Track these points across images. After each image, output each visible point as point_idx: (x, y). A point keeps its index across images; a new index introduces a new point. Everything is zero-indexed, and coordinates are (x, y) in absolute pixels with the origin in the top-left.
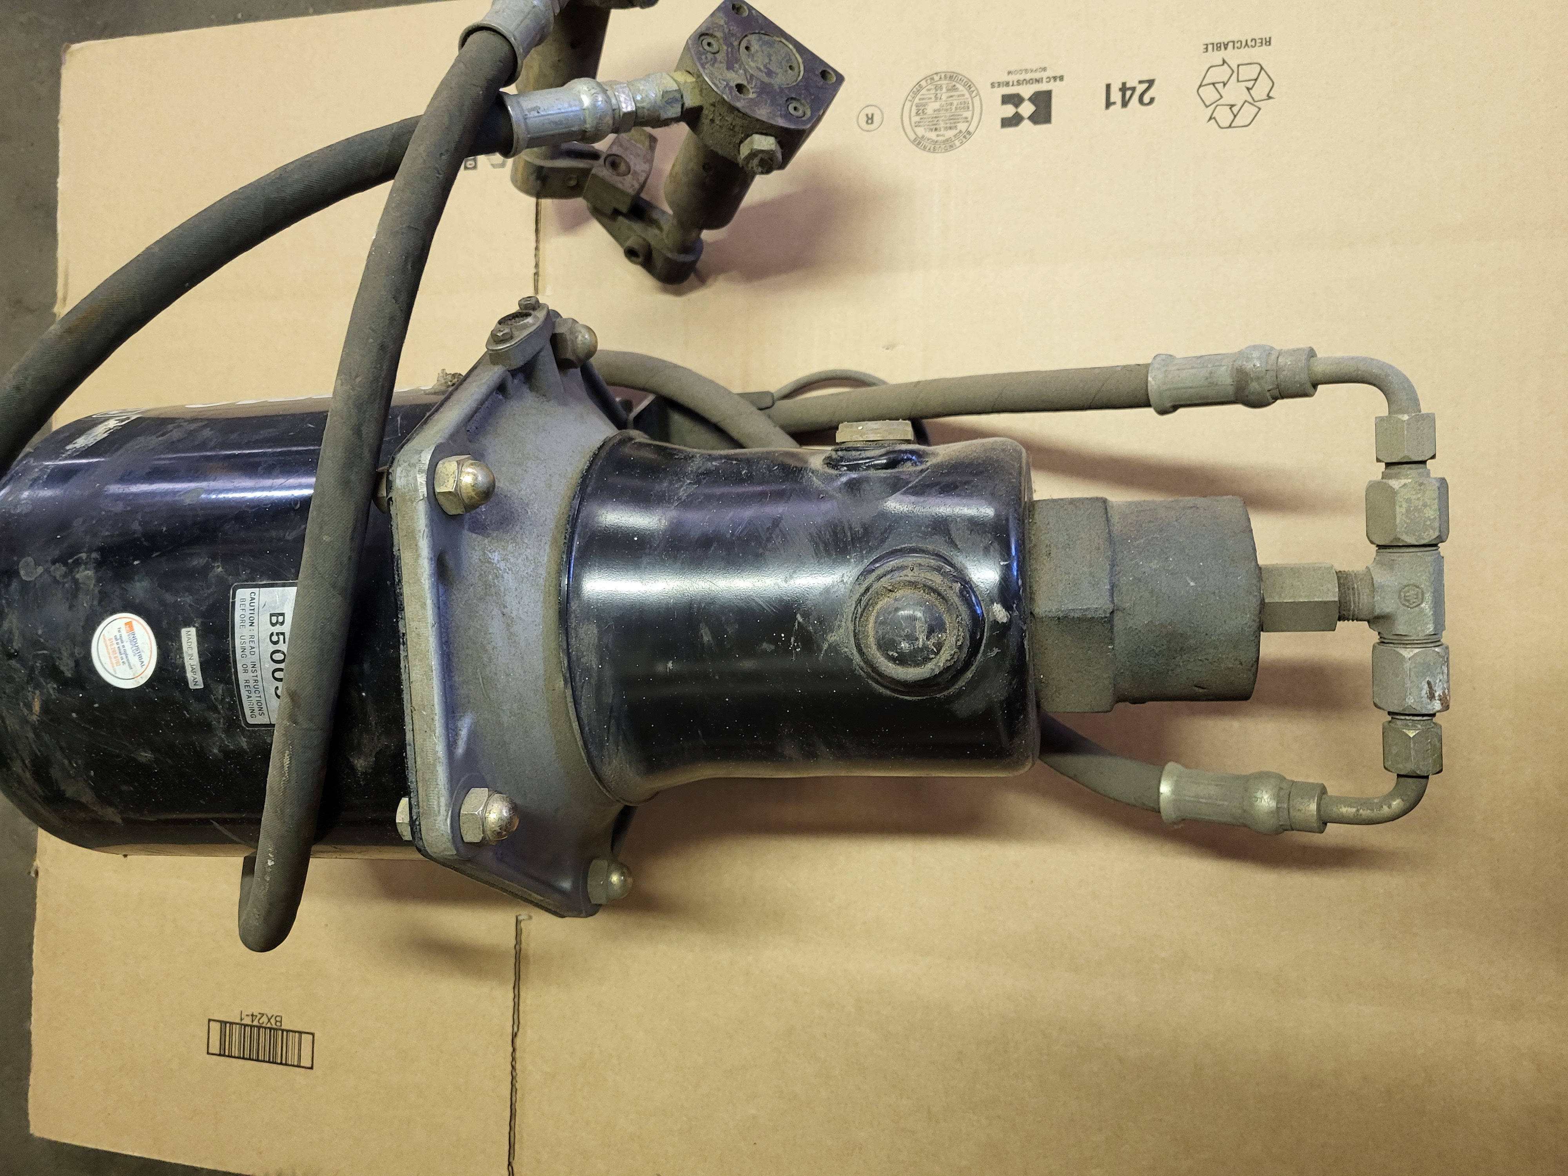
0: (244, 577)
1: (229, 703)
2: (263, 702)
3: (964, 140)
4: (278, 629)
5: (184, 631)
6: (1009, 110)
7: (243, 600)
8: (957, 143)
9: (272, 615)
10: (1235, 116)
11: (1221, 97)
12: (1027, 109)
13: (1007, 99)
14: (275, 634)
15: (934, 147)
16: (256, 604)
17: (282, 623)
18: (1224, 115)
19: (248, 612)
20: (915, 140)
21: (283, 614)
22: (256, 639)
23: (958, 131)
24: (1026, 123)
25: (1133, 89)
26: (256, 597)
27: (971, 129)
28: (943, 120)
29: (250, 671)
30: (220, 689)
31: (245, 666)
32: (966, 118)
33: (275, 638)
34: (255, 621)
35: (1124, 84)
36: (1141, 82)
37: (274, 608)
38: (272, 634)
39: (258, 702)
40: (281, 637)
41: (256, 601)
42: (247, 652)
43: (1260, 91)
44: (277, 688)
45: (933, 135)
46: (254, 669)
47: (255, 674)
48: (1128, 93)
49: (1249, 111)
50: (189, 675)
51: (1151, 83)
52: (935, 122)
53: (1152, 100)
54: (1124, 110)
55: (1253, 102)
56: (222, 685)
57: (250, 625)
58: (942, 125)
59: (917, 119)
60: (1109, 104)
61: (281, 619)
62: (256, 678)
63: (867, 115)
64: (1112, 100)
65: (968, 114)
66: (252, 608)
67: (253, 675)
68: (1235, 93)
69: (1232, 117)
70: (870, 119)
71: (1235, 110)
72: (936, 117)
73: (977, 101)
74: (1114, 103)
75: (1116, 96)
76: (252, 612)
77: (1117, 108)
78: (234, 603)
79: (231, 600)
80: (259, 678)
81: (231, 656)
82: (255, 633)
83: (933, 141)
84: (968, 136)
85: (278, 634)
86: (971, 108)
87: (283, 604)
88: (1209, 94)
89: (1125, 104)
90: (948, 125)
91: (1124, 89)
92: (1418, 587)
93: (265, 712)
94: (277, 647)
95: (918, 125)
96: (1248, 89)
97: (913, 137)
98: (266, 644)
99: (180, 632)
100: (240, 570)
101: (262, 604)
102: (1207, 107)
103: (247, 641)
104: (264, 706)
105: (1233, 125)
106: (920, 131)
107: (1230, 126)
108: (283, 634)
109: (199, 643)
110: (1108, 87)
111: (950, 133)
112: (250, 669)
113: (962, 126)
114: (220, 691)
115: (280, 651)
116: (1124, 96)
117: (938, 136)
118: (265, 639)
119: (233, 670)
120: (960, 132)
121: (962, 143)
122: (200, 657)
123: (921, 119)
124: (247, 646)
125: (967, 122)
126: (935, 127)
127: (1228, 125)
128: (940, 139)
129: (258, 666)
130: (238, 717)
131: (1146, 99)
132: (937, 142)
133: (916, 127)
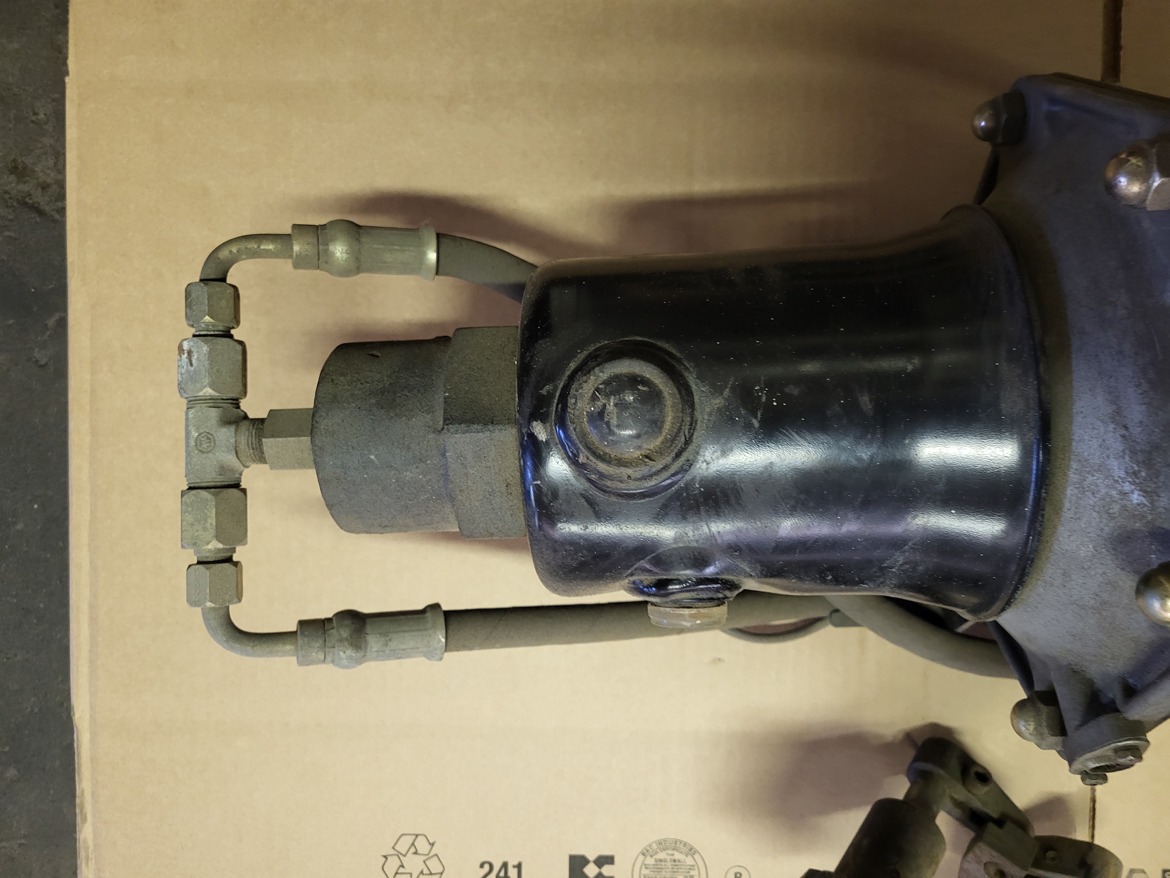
3: (648, 848)
6: (607, 871)
8: (655, 846)
10: (413, 844)
11: (424, 862)
12: (591, 871)
15: (676, 845)
18: (422, 845)
20: (694, 854)
23: (655, 857)
24: (592, 857)
27: (641, 857)
28: (669, 868)
32: (646, 868)
43: (393, 863)
45: (678, 856)
48: (502, 874)
49: (402, 847)
52: (675, 867)
53: (482, 866)
54: (506, 860)
55: (399, 855)
58: (669, 864)
59: (692, 873)
60: (519, 866)
64: (516, 871)
65: (645, 872)
68: (414, 864)
69: (416, 843)
71: (413, 850)
72: (675, 872)
74: (514, 867)
75: (513, 873)
77: (512, 862)
83: (677, 850)
84: (645, 851)
88: (435, 866)
89: (505, 865)
90: (663, 863)
92: (201, 451)
95: (691, 867)
96: (402, 866)
97: (697, 856)
102: (436, 855)
105: (414, 837)
106: (689, 861)
107: (417, 836)
111: (661, 855)
113: (650, 861)
116: (506, 872)
117: (673, 855)
120: (651, 856)
121: (650, 845)
123: (689, 872)
125: (645, 865)
126: (676, 863)
127: (419, 838)
128: (670, 852)
131: (487, 867)
132: (674, 849)
133: (693, 866)
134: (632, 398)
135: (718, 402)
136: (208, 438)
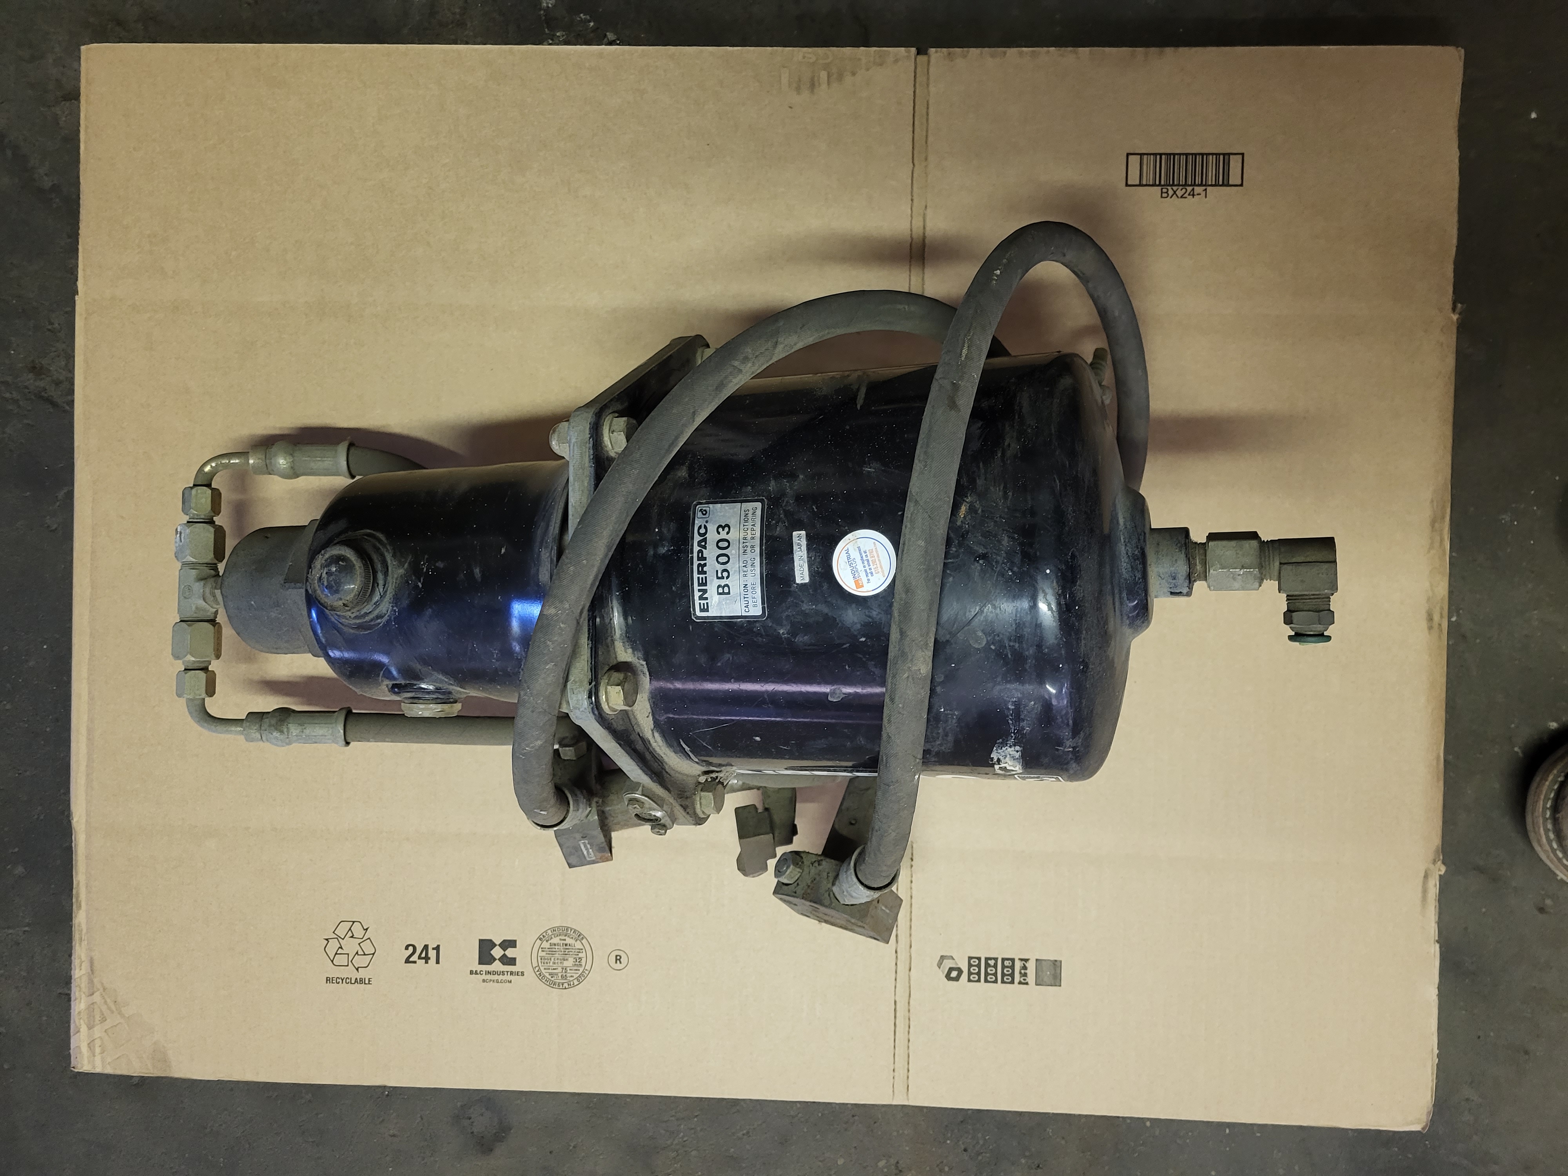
0: (757, 625)
1: (772, 520)
2: (742, 521)
3: (544, 934)
4: (723, 582)
5: (807, 580)
6: (510, 953)
7: (755, 606)
8: (550, 933)
9: (729, 593)
10: (350, 929)
11: (359, 944)
12: (497, 952)
13: (512, 961)
14: (725, 578)
15: (564, 931)
16: (743, 602)
17: (719, 586)
18: (358, 930)
19: (750, 595)
20: (583, 938)
21: (719, 594)
22: (741, 574)
23: (550, 942)
24: (498, 942)
25: (420, 958)
26: (743, 608)
27: (538, 942)
28: (561, 951)
29: (749, 547)
30: (779, 531)
31: (753, 551)
32: (543, 951)
33: (725, 574)
34: (742, 589)
35: (426, 962)
36: (415, 962)
37: (727, 599)
38: (728, 577)
39: (746, 522)
40: (720, 575)
41: (743, 605)
42: (750, 563)
43: (333, 946)
44: (728, 533)
45: (569, 941)
46: (745, 549)
47: (745, 544)
48: (423, 955)
49: (341, 932)
50: (804, 542)
51: (407, 961)
52: (567, 950)
53: (407, 948)
54: (426, 944)
55: (338, 938)
56: (776, 534)
57: (746, 585)
58: (562, 948)
59: (580, 955)
60: (437, 948)
62: (745, 541)
63: (620, 963)
64: (435, 951)
65: (541, 954)
66: (746, 599)
67: (747, 544)
68: (350, 946)
69: (352, 929)
70: (618, 959)
71: (350, 934)
72: (566, 954)
73: (535, 964)
74: (433, 949)
75: (432, 954)
76: (746, 596)
77: (431, 945)
78: (763, 603)
79: (766, 606)
80: (742, 541)
81: (764, 560)
82: (742, 578)
83: (568, 936)
84: (541, 937)
85: (723, 578)
86: (539, 958)
87: (720, 602)
88: (368, 948)
89: (426, 947)
90: (557, 947)
91: (427, 959)
93: (743, 513)
94: (724, 567)
95: (580, 951)
96: (341, 948)
97: (584, 941)
98: (733, 569)
99: (810, 579)
100: (762, 630)
101: (738, 603)
102: (369, 938)
103: (749, 572)
104: (743, 517)
105: (352, 923)
106: (578, 945)
107: (354, 922)
108: (718, 578)
109: (793, 570)
110: (438, 962)
111: (556, 940)
112: (749, 549)
114: (778, 529)
115: (721, 564)
116: (427, 954)
117: (565, 940)
118: (734, 573)
119: (764, 547)
120: (547, 941)
121: (546, 932)
122: (793, 558)
123: (578, 955)
124: (749, 568)
125: (542, 948)
126: (567, 947)
127: (355, 923)
128: (564, 938)
129: (742, 551)
130: (769, 507)
131: (411, 948)
132: (565, 936)
133: (582, 949)
134: (335, 569)
135: (401, 571)
136: (189, 589)
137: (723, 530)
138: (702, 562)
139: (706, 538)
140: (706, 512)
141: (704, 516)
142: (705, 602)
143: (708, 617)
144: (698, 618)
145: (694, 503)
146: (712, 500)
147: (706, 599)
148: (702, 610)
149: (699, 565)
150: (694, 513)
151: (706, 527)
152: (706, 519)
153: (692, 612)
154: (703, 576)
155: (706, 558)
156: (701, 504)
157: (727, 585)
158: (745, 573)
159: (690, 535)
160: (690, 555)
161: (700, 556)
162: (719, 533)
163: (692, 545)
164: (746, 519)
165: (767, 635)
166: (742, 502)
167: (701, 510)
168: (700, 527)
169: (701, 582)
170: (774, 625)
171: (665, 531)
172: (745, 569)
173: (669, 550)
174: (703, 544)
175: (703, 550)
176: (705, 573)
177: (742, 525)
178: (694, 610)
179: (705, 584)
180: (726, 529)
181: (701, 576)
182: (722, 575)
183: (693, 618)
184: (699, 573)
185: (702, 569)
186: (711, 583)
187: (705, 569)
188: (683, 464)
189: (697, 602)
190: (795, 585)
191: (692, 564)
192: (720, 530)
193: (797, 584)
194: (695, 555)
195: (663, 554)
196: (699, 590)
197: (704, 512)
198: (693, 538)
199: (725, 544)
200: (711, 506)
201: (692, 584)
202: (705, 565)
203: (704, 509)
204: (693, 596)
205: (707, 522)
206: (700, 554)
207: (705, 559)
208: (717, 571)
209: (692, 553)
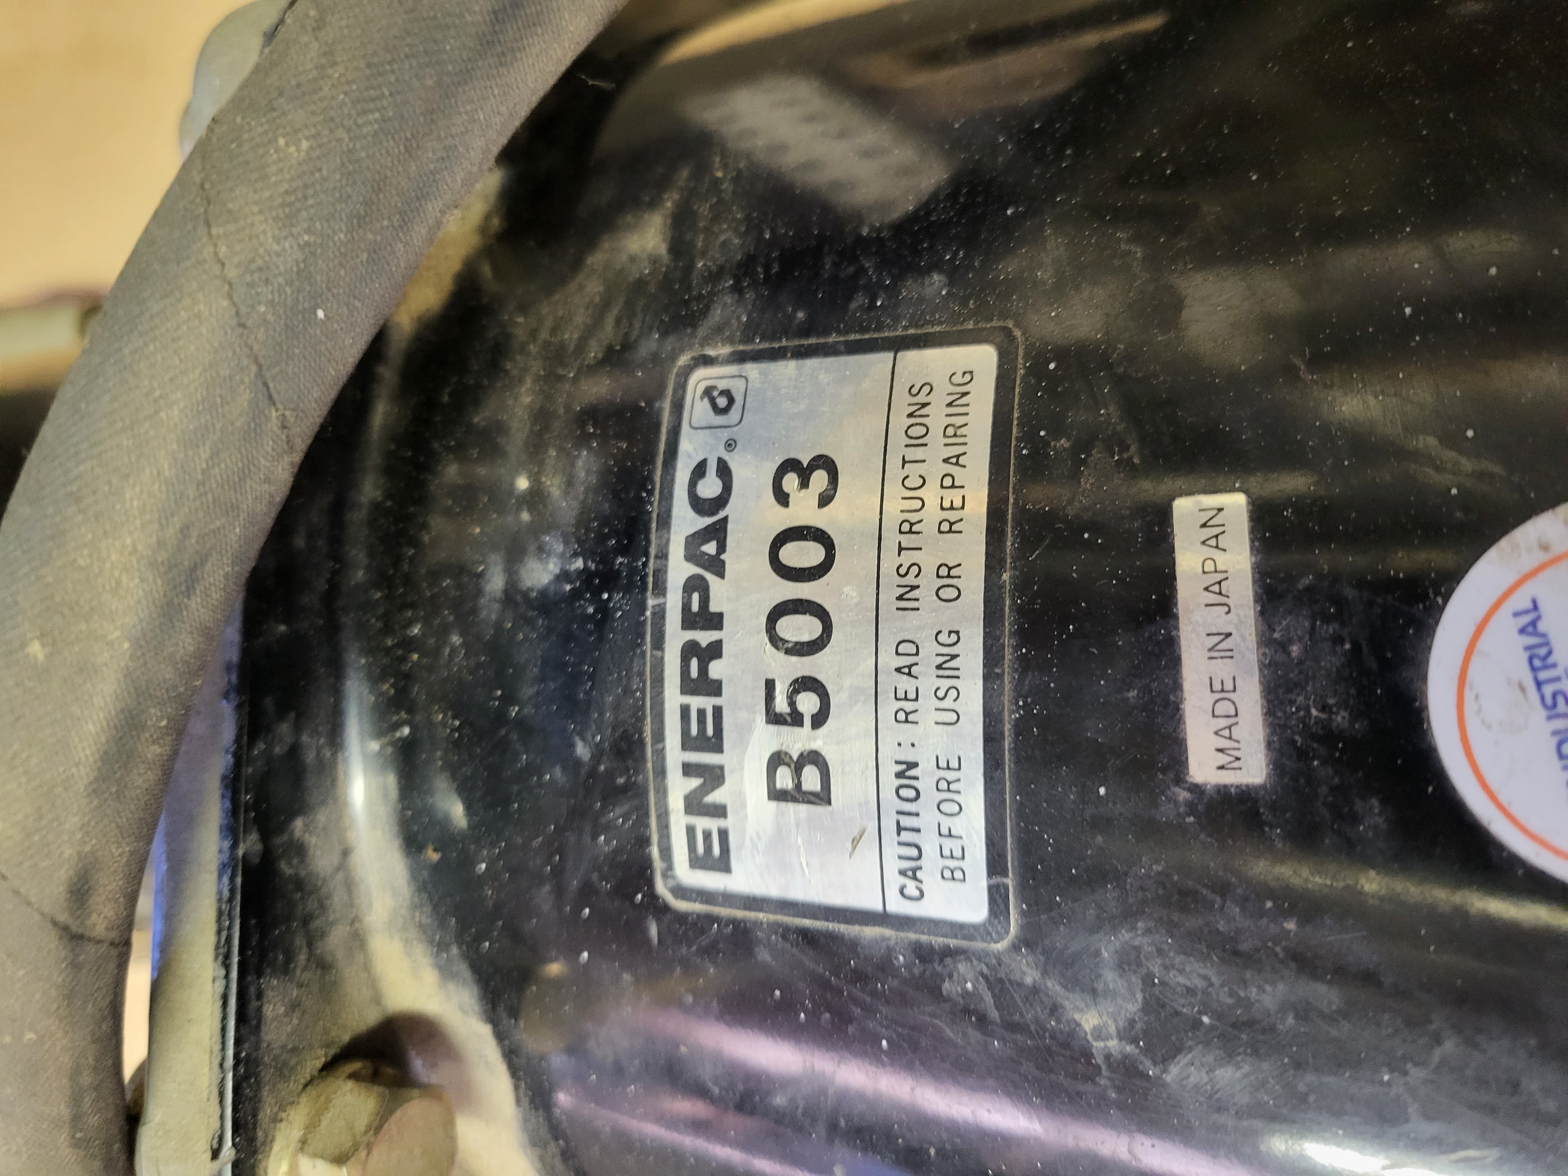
0: (962, 967)
2: (898, 438)
4: (796, 740)
7: (952, 876)
9: (823, 797)
14: (807, 721)
16: (892, 850)
17: (777, 760)
21: (777, 795)
22: (889, 706)
26: (894, 881)
29: (929, 570)
30: (1094, 490)
31: (951, 593)
33: (808, 703)
34: (889, 782)
37: (815, 825)
38: (820, 719)
39: (918, 442)
40: (781, 705)
41: (893, 866)
42: (930, 652)
44: (825, 500)
46: (910, 580)
47: (907, 558)
57: (913, 765)
61: (784, 779)
62: (906, 540)
66: (906, 836)
67: (919, 556)
76: (906, 821)
78: (997, 867)
79: (1010, 881)
80: (891, 539)
82: (891, 734)
85: (796, 719)
87: (780, 836)
93: (902, 398)
94: (801, 666)
98: (847, 682)
101: (868, 851)
103: (927, 703)
104: (900, 421)
108: (774, 718)
112: (928, 583)
114: (1092, 481)
115: (788, 652)
119: (1006, 575)
124: (930, 680)
129: (889, 595)
137: (804, 484)
138: (705, 638)
139: (725, 519)
140: (731, 401)
141: (720, 420)
142: (713, 824)
143: (728, 899)
144: (681, 892)
145: (683, 360)
146: (759, 344)
147: (719, 811)
148: (697, 862)
149: (690, 650)
150: (678, 407)
151: (724, 471)
152: (725, 435)
153: (658, 864)
154: (707, 703)
155: (720, 616)
156: (707, 361)
157: (814, 758)
158: (909, 706)
159: (654, 509)
160: (651, 602)
161: (695, 607)
162: (782, 498)
163: (663, 556)
164: (918, 431)
165: (1012, 1027)
166: (898, 345)
167: (708, 392)
168: (700, 471)
169: (694, 730)
170: (1053, 986)
171: (553, 485)
172: (905, 684)
173: (564, 576)
174: (710, 548)
175: (710, 577)
176: (715, 688)
177: (894, 462)
178: (666, 853)
179: (716, 744)
180: (819, 479)
181: (696, 702)
182: (792, 704)
183: (661, 888)
184: (689, 686)
185: (703, 670)
186: (742, 743)
187: (716, 669)
188: (653, 205)
189: (679, 821)
190: (1183, 795)
191: (659, 643)
192: (791, 481)
193: (1197, 789)
194: (673, 601)
195: (543, 593)
196: (688, 770)
197: (722, 402)
198: (665, 521)
199: (814, 553)
200: (752, 369)
201: (659, 736)
202: (715, 650)
203: (722, 385)
204: (662, 792)
205: (730, 445)
206: (696, 597)
207: (715, 621)
208: (770, 685)
209: (660, 589)
